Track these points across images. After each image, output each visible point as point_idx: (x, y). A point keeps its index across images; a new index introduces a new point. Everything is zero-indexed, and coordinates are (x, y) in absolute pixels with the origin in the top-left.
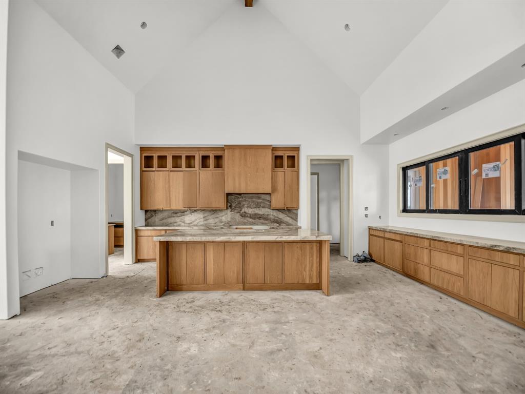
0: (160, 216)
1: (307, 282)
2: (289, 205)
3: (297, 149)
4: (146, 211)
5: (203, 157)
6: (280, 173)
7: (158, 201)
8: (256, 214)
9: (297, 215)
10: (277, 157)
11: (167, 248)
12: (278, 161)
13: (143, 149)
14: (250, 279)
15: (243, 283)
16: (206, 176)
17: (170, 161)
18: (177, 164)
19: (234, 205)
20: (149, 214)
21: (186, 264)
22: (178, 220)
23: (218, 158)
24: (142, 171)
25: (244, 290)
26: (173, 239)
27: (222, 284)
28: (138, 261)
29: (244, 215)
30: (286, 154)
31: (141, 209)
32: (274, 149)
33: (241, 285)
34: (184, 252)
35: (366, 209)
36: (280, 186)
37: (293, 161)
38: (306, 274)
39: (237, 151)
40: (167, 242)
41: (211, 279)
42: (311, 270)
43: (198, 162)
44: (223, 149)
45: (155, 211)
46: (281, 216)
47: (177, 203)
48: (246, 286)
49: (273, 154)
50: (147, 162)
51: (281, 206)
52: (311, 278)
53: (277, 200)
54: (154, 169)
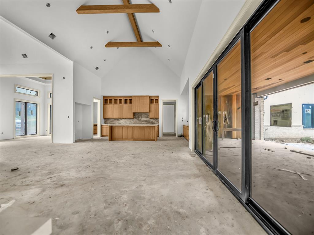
0: (110, 121)
1: (151, 138)
2: (156, 117)
3: (158, 97)
4: (105, 119)
5: (125, 100)
6: (152, 105)
7: (109, 115)
8: (144, 120)
9: (159, 120)
10: (151, 100)
11: (112, 128)
12: (151, 101)
13: (104, 97)
14: (135, 137)
15: (133, 138)
16: (126, 107)
17: (113, 101)
18: (116, 102)
19: (136, 117)
20: (106, 120)
21: (117, 132)
22: (116, 122)
23: (131, 100)
24: (104, 105)
25: (133, 140)
26: (113, 125)
27: (127, 139)
28: (102, 136)
29: (140, 121)
30: (154, 99)
31: (103, 118)
32: (150, 97)
33: (132, 139)
34: (116, 130)
35: (182, 118)
36: (152, 110)
37: (157, 101)
38: (151, 136)
39: (137, 98)
40: (112, 126)
41: (124, 137)
42: (152, 135)
43: (123, 101)
44: (131, 97)
45: (108, 119)
46: (153, 121)
47: (116, 116)
48: (134, 139)
49: (150, 98)
50: (105, 101)
51: (153, 117)
52: (152, 137)
53: (152, 115)
54: (108, 104)
